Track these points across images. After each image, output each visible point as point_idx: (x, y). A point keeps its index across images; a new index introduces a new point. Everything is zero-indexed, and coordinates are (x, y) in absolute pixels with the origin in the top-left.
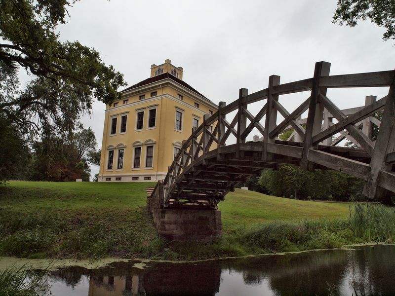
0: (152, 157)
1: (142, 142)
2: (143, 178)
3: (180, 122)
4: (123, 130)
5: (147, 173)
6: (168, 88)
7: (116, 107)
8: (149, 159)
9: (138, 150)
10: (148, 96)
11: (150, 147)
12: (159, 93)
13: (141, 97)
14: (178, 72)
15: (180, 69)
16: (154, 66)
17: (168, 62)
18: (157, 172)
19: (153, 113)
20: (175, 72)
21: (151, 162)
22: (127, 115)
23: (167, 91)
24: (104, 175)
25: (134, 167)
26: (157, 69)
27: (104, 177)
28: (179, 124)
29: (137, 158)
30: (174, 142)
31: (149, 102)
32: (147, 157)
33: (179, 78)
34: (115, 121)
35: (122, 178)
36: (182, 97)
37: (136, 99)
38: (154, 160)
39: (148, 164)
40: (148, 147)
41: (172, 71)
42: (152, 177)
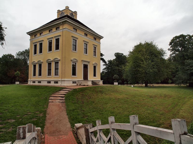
0: (58, 69)
1: (52, 59)
2: (53, 82)
3: (76, 46)
4: (41, 52)
5: (56, 79)
6: (66, 24)
7: (36, 37)
8: (56, 70)
9: (50, 64)
10: (54, 30)
11: (57, 63)
12: (61, 28)
13: (51, 31)
14: (74, 14)
15: (75, 12)
16: (59, 11)
17: (67, 8)
18: (62, 78)
19: (57, 41)
20: (72, 14)
21: (58, 72)
22: (42, 42)
23: (66, 26)
24: (31, 80)
25: (48, 75)
26: (61, 13)
27: (32, 81)
28: (75, 47)
29: (50, 70)
30: (72, 59)
31: (55, 33)
32: (56, 69)
33: (75, 18)
34: (35, 46)
35: (42, 82)
36: (76, 30)
37: (47, 32)
38: (60, 71)
39: (56, 74)
40: (56, 63)
41: (70, 14)
42: (59, 82)
